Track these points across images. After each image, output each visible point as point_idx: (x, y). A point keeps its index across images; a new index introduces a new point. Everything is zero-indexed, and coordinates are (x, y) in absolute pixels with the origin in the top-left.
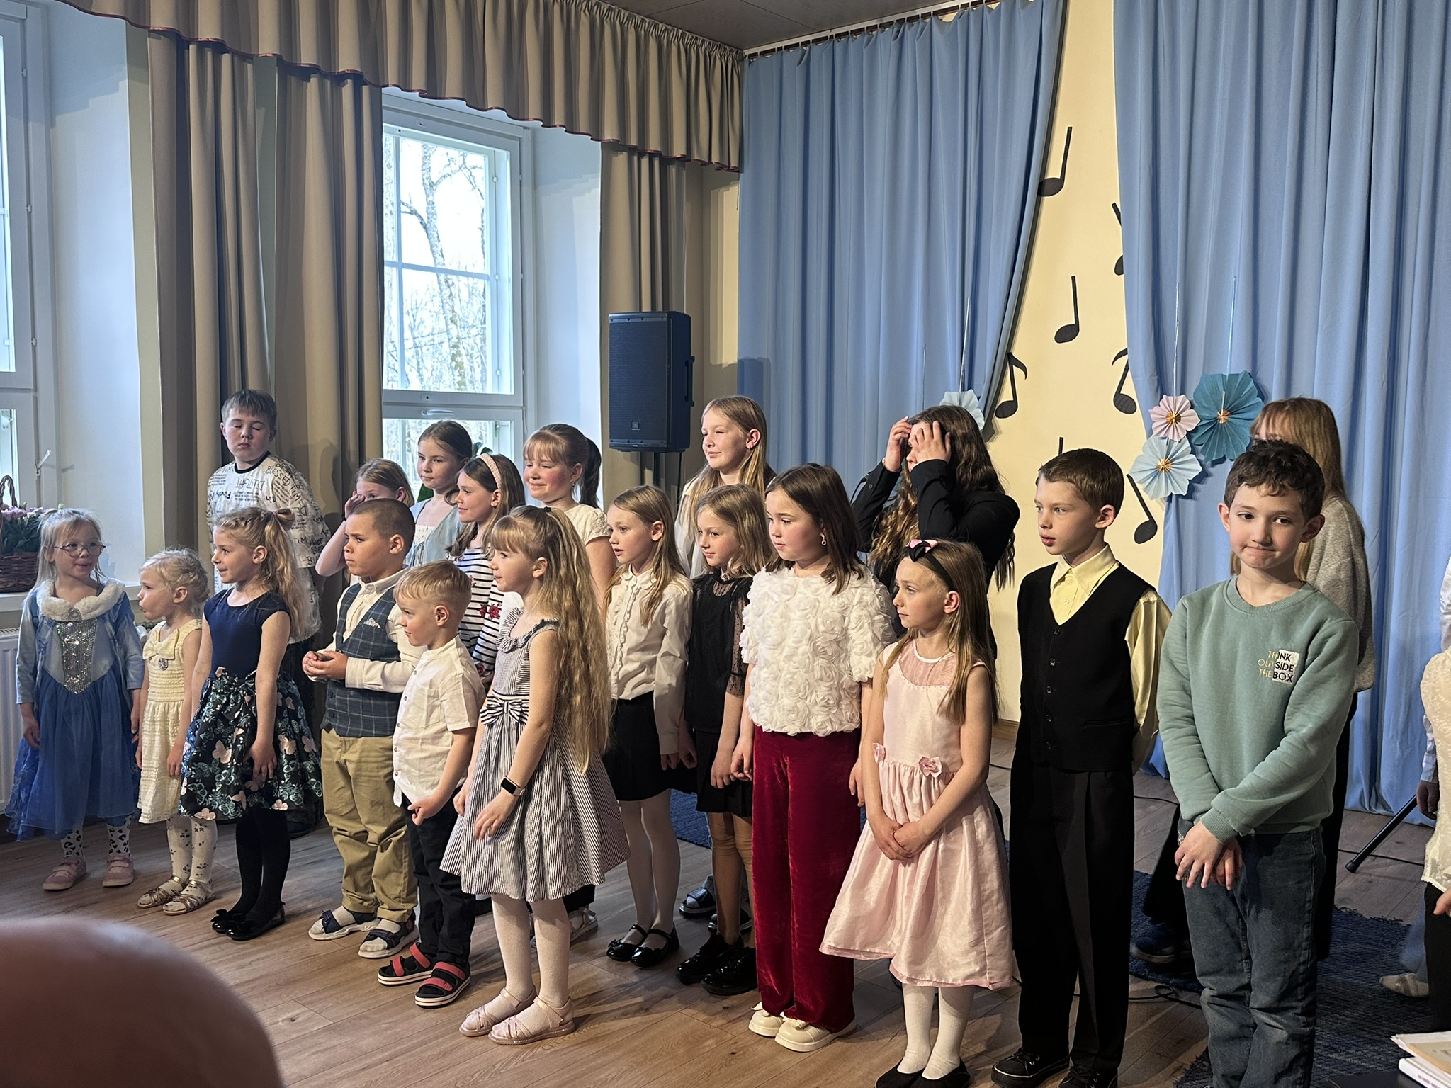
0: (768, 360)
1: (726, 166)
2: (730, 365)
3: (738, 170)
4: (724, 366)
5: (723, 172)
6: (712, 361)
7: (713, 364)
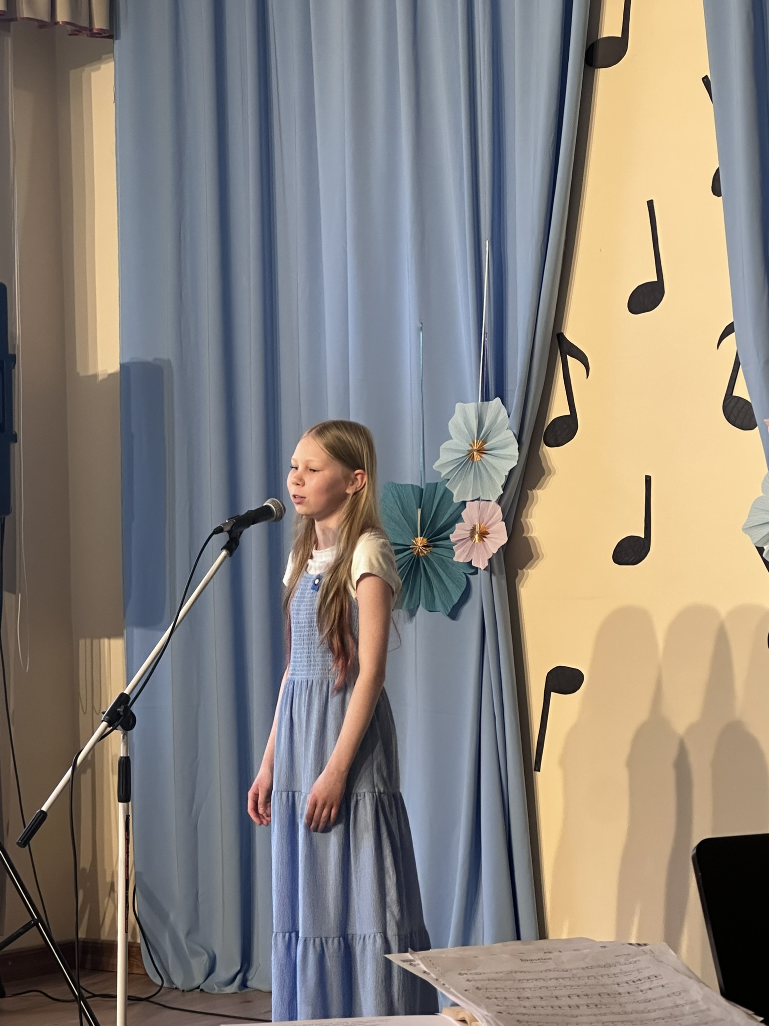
0: (169, 361)
1: (85, 28)
2: (111, 375)
3: (110, 34)
4: (100, 378)
5: (84, 38)
6: (80, 369)
7: (82, 374)
